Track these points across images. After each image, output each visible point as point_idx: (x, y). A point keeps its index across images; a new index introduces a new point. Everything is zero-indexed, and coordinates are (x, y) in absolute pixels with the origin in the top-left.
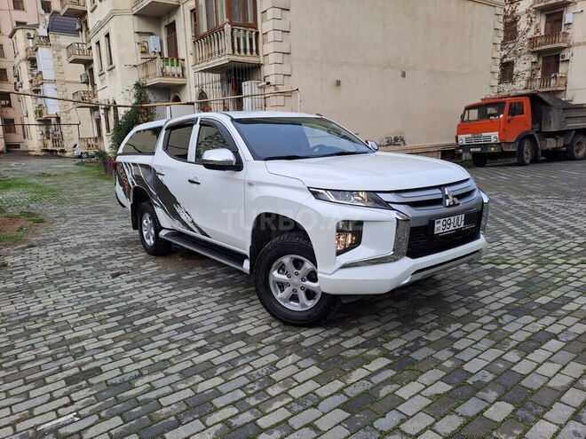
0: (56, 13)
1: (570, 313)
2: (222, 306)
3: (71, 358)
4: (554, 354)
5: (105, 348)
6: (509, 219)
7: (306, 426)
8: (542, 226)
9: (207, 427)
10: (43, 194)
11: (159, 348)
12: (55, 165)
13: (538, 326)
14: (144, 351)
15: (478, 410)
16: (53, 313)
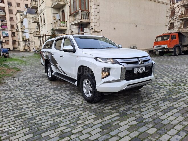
0: (29, 8)
1: (182, 101)
2: (69, 96)
3: (18, 110)
4: (174, 113)
5: (29, 108)
6: (168, 72)
7: (87, 133)
8: (178, 74)
9: (55, 132)
10: (21, 62)
11: (46, 108)
12: (27, 54)
13: (171, 105)
14: (41, 109)
15: (145, 130)
16: (16, 97)
